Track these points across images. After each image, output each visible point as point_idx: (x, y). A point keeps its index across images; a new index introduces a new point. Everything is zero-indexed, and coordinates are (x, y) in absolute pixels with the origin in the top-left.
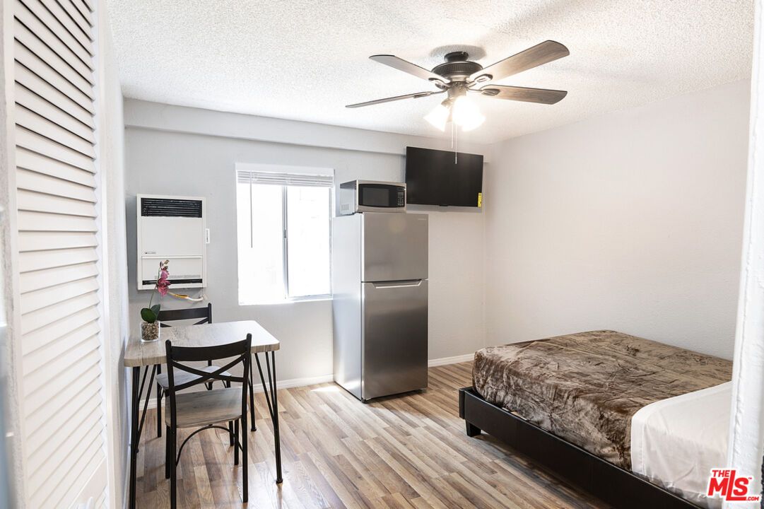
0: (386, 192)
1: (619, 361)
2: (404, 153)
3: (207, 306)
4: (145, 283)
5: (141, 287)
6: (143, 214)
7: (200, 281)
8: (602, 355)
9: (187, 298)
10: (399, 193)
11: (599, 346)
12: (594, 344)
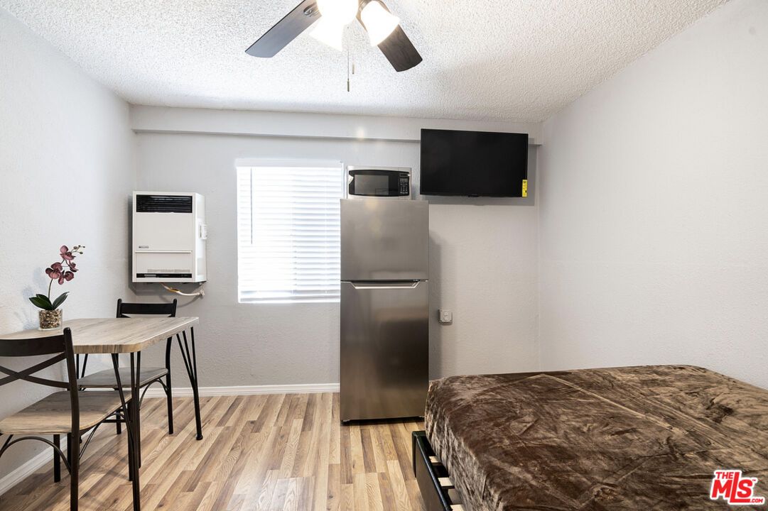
0: (386, 178)
1: (676, 430)
2: (419, 138)
3: (172, 302)
4: (139, 276)
5: (135, 279)
6: (138, 210)
7: (190, 276)
8: (647, 411)
9: (178, 292)
10: (402, 180)
11: (653, 393)
12: (645, 390)
